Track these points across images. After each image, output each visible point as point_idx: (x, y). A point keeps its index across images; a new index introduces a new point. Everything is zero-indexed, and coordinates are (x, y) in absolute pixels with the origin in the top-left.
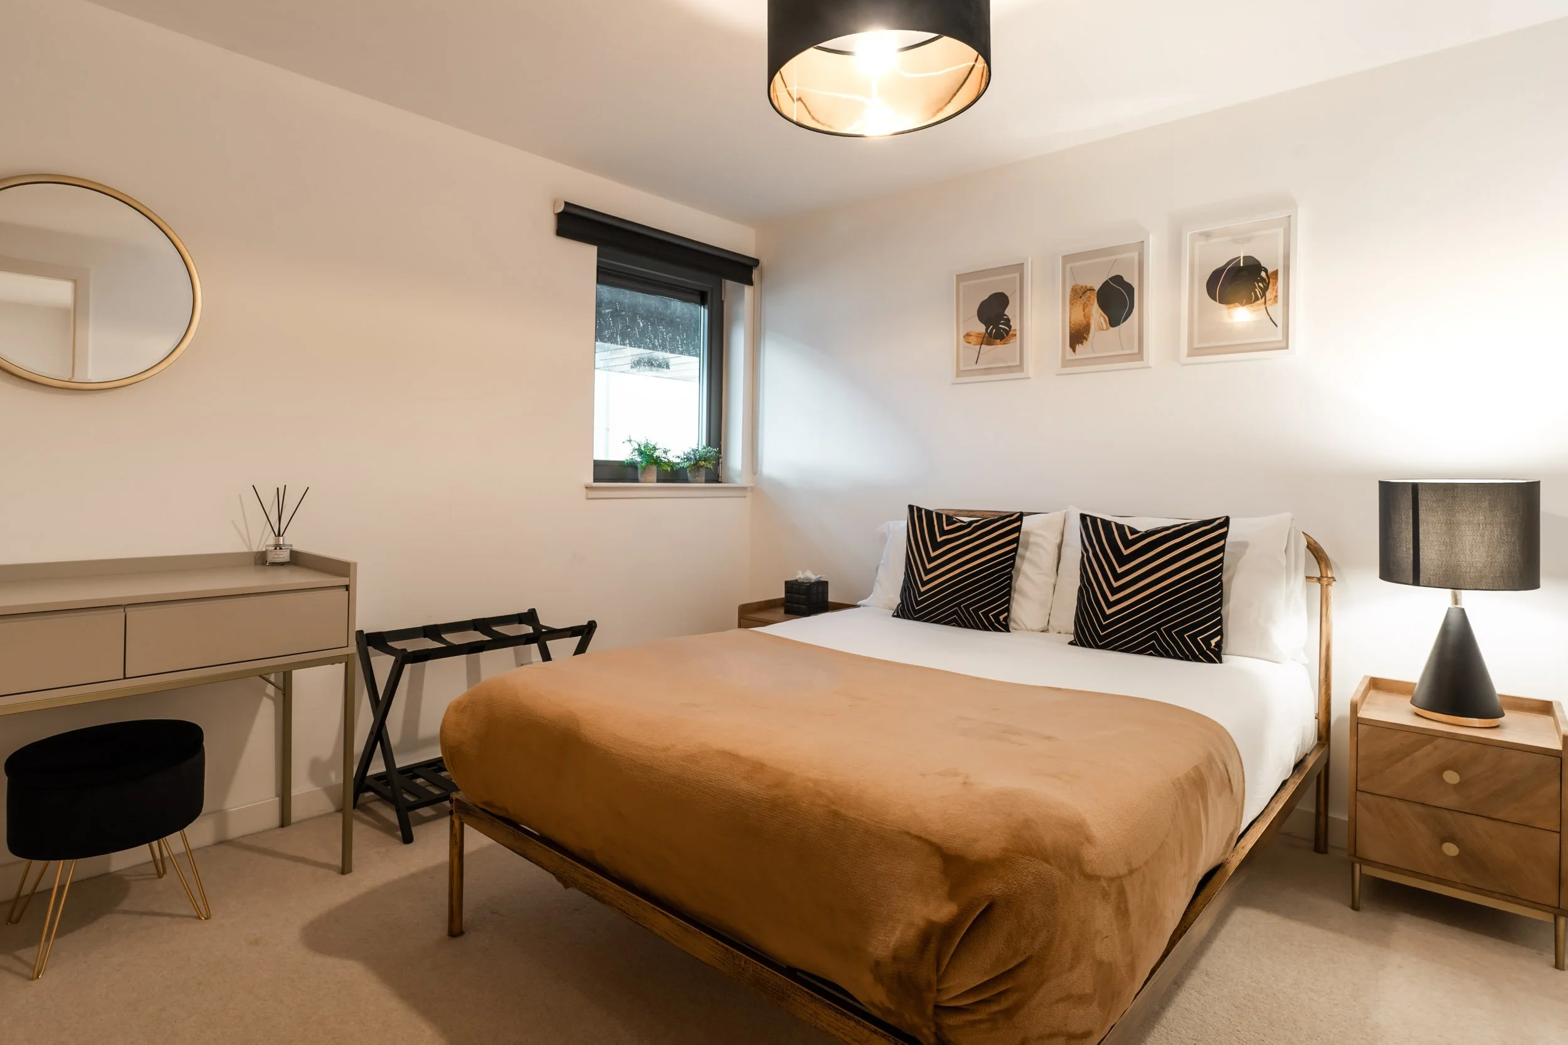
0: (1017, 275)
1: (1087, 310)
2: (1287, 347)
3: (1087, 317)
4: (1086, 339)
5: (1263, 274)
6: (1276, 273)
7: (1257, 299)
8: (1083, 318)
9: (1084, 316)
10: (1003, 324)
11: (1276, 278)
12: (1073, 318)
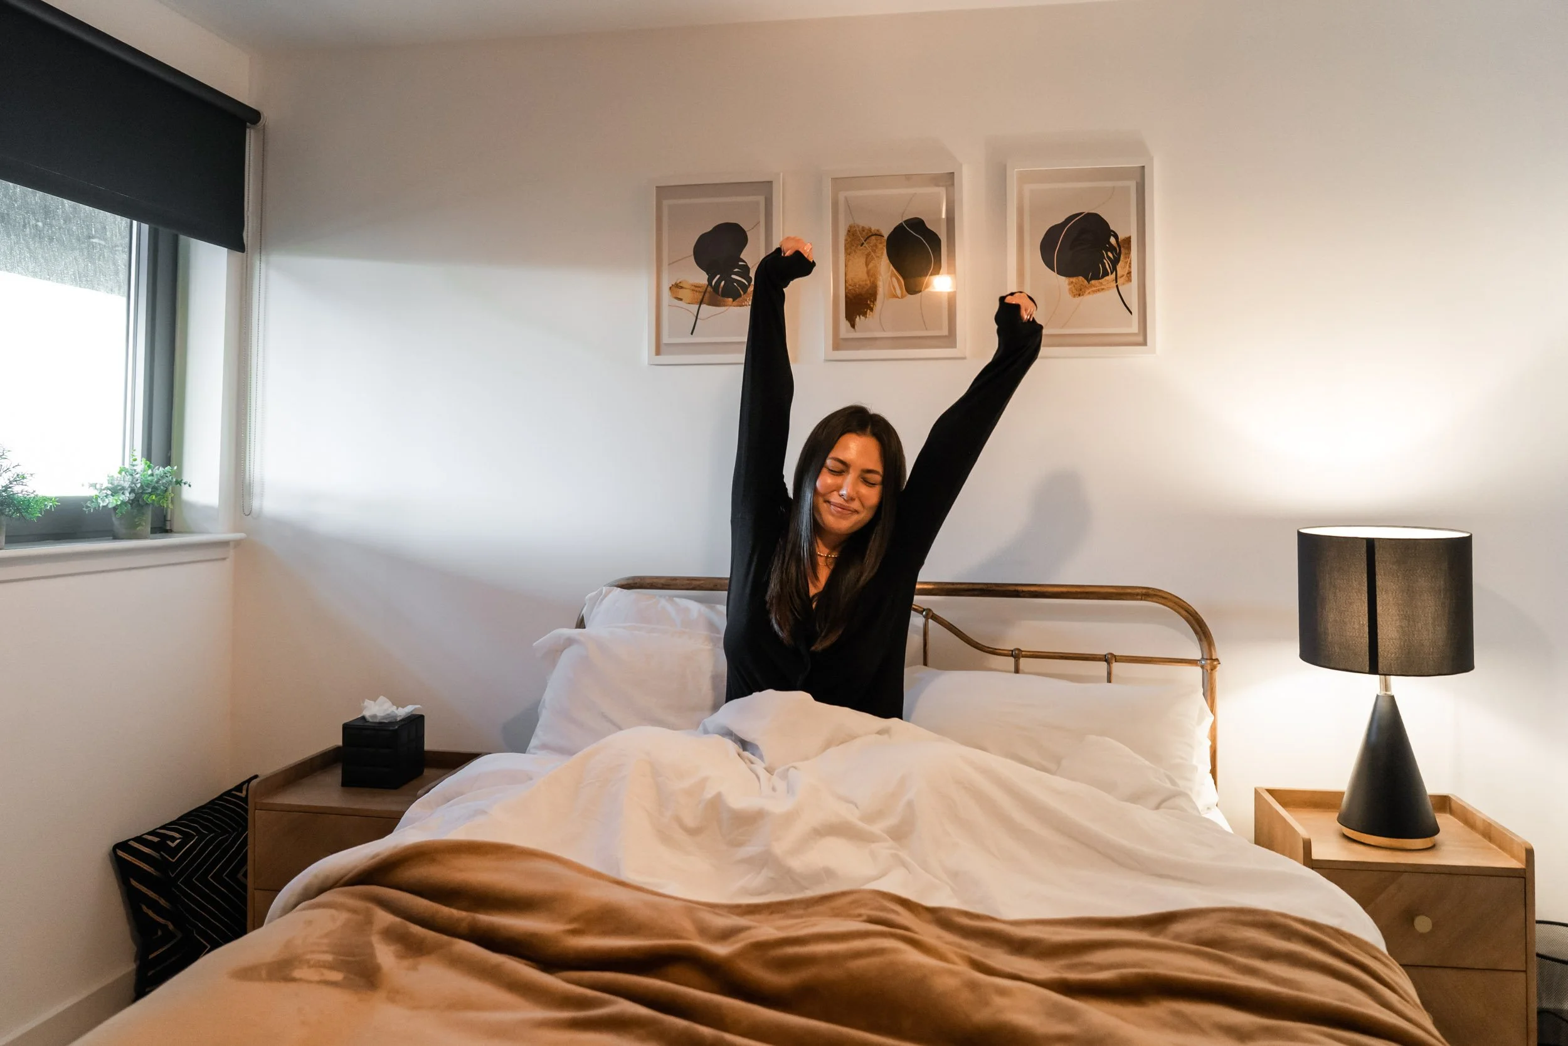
0: (761, 199)
1: (871, 265)
2: (1144, 343)
3: (872, 275)
4: (872, 310)
5: (1113, 240)
6: (1128, 240)
7: (1106, 274)
8: (865, 276)
9: (868, 273)
10: (736, 274)
11: (1129, 248)
12: (850, 276)
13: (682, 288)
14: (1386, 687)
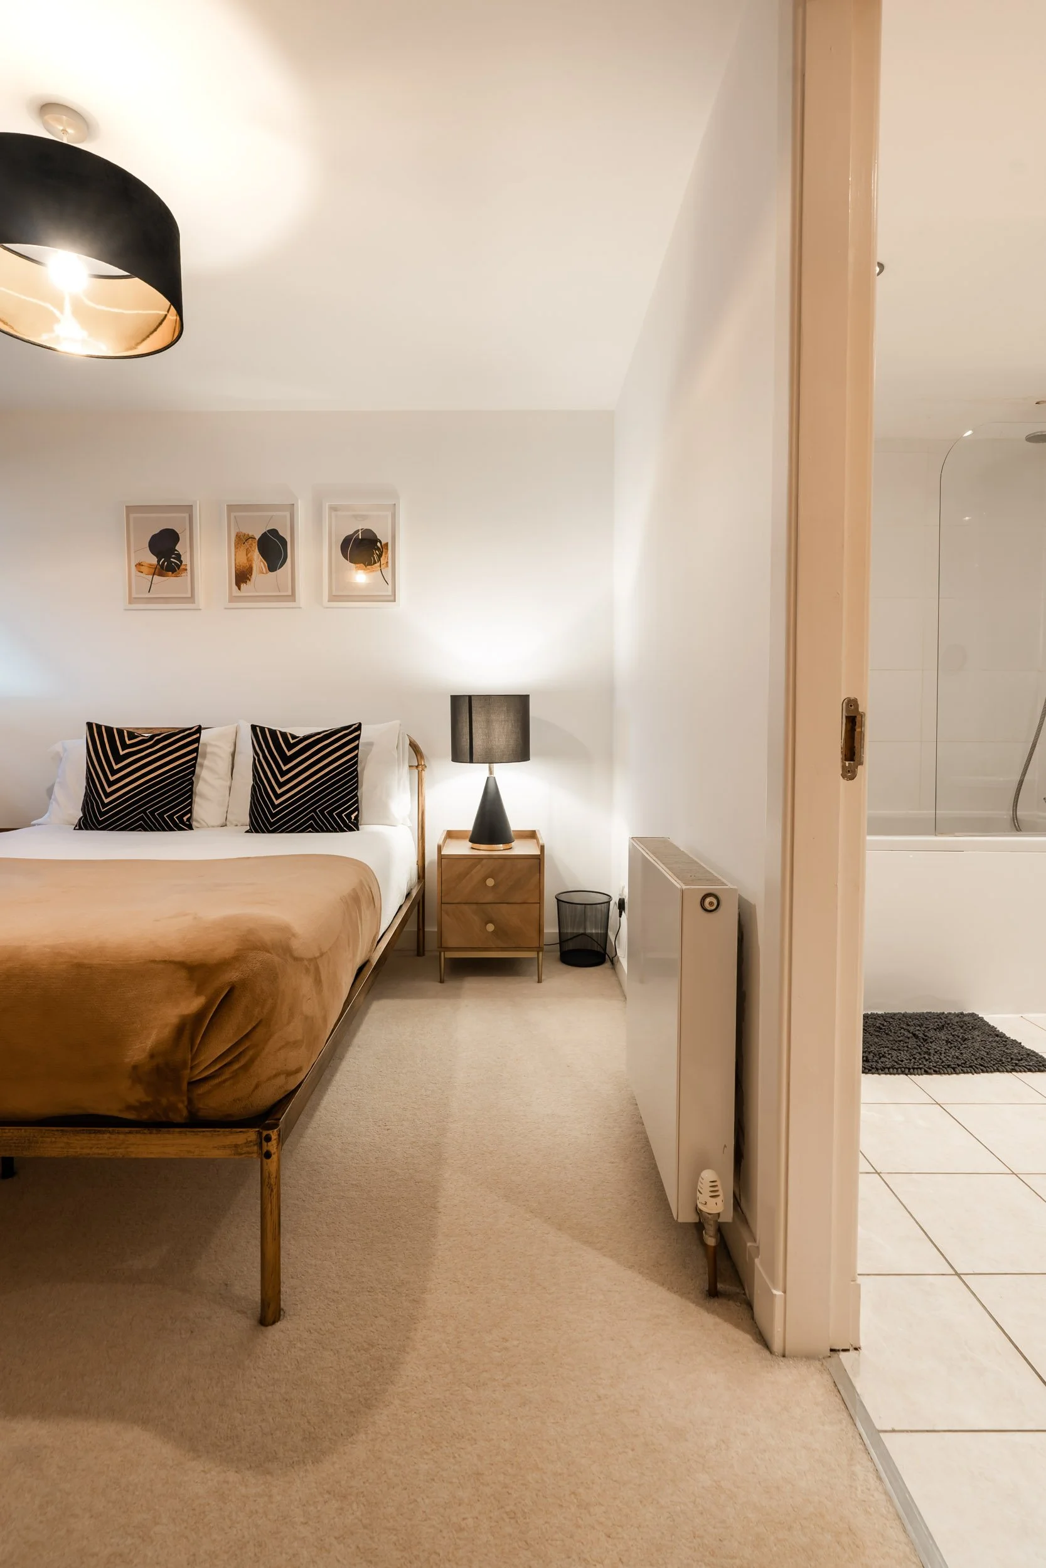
0: (187, 515)
1: (249, 555)
2: (394, 601)
3: (250, 560)
4: (250, 580)
5: (379, 544)
6: (387, 544)
7: (375, 563)
8: (245, 561)
9: (248, 559)
10: (174, 558)
11: (387, 549)
12: (237, 561)
13: (142, 565)
14: (491, 772)
